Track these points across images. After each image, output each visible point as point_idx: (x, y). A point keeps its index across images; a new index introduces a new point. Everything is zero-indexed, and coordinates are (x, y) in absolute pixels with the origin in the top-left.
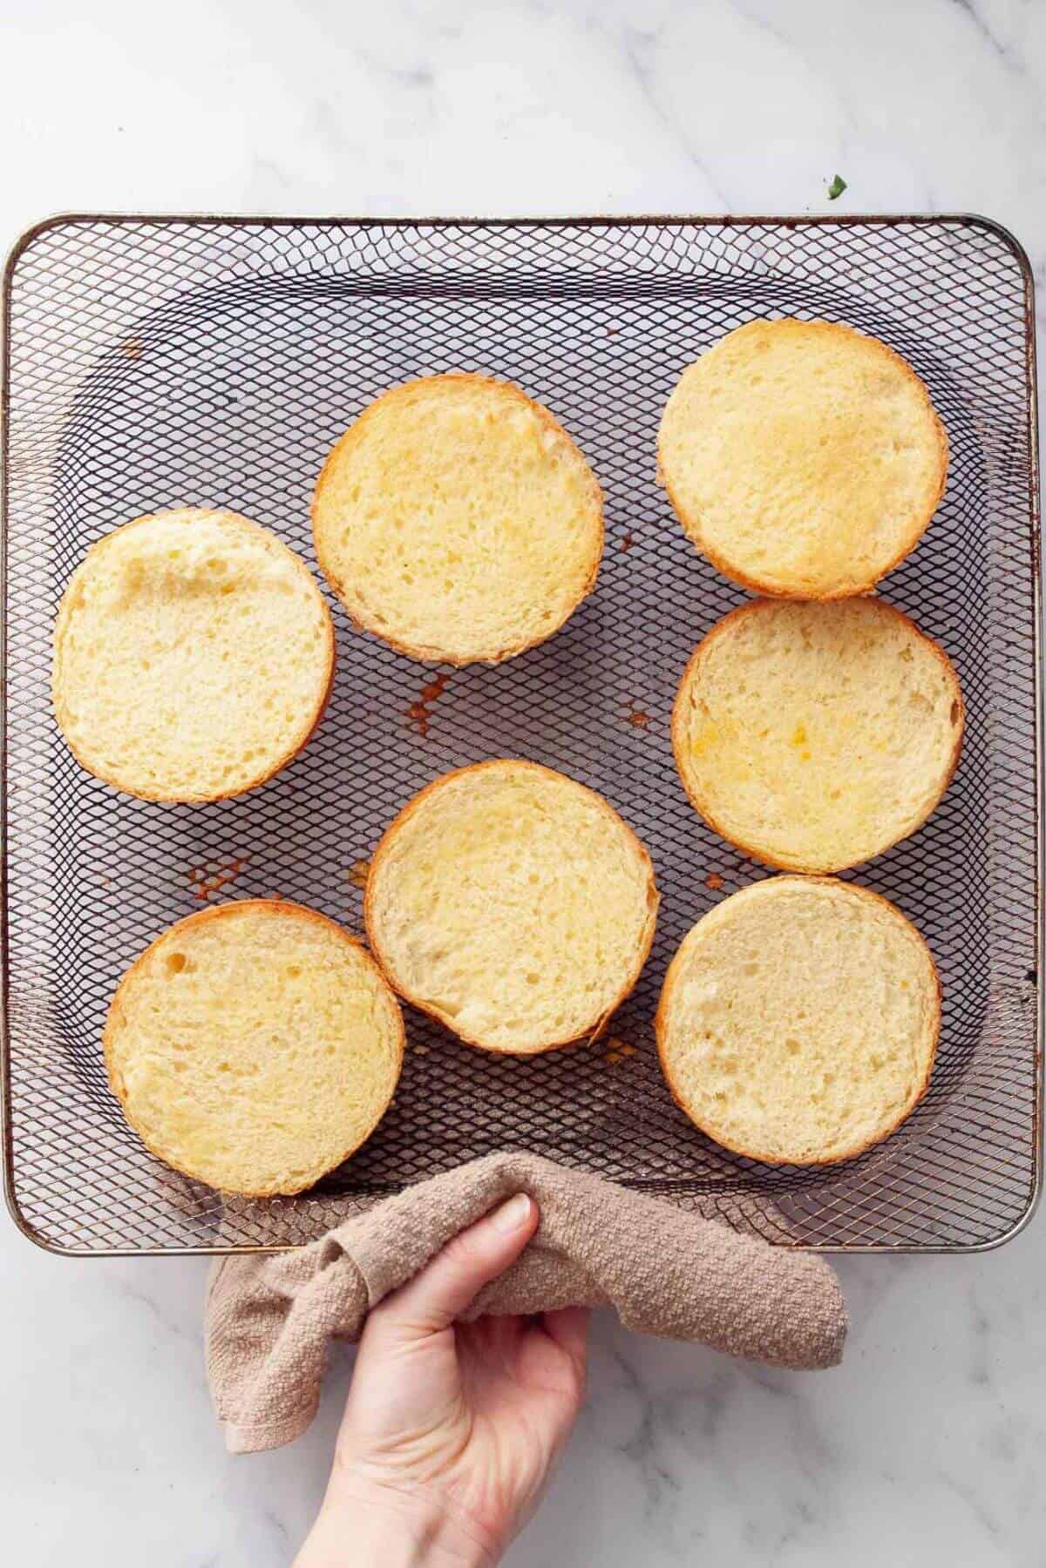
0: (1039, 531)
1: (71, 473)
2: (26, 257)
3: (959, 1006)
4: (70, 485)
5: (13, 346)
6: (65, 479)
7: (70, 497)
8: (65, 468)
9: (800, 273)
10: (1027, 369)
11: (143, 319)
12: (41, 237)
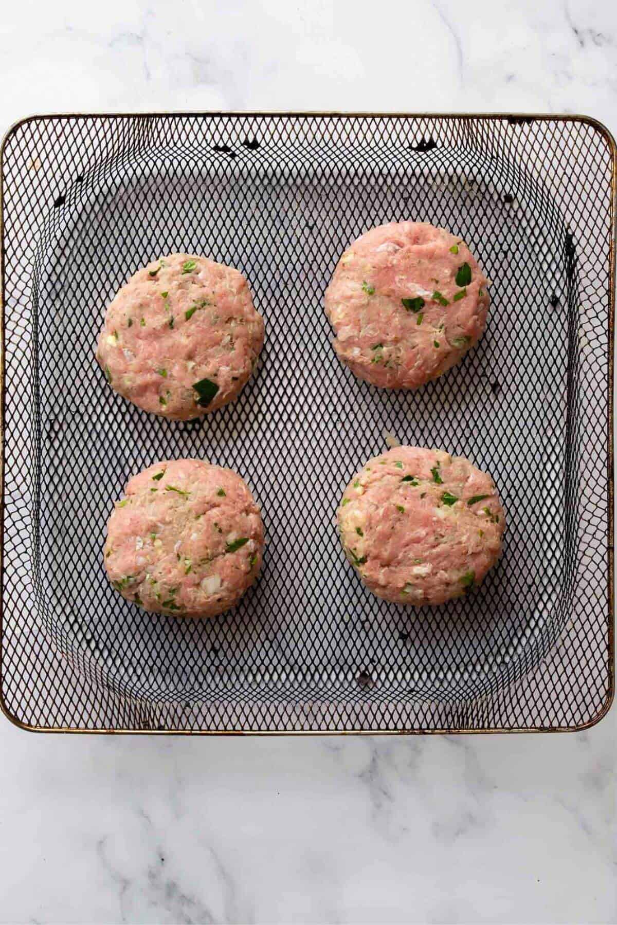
0: (425, 733)
1: (463, 156)
2: (591, 130)
3: (143, 686)
4: (456, 156)
5: (539, 122)
6: (459, 153)
7: (448, 156)
8: (466, 153)
9: (579, 592)
10: (522, 728)
11: (554, 200)
12: (603, 139)
